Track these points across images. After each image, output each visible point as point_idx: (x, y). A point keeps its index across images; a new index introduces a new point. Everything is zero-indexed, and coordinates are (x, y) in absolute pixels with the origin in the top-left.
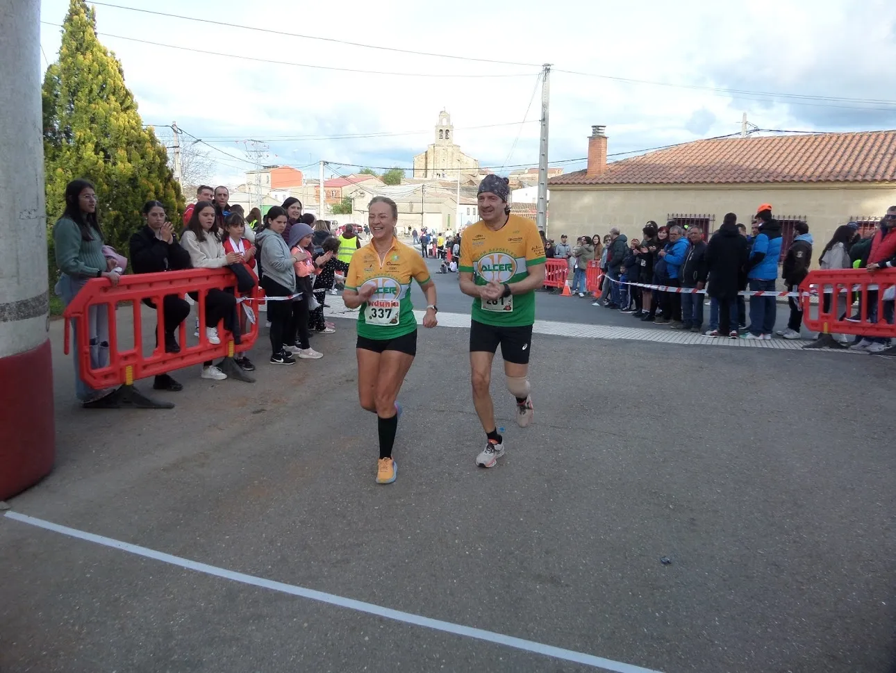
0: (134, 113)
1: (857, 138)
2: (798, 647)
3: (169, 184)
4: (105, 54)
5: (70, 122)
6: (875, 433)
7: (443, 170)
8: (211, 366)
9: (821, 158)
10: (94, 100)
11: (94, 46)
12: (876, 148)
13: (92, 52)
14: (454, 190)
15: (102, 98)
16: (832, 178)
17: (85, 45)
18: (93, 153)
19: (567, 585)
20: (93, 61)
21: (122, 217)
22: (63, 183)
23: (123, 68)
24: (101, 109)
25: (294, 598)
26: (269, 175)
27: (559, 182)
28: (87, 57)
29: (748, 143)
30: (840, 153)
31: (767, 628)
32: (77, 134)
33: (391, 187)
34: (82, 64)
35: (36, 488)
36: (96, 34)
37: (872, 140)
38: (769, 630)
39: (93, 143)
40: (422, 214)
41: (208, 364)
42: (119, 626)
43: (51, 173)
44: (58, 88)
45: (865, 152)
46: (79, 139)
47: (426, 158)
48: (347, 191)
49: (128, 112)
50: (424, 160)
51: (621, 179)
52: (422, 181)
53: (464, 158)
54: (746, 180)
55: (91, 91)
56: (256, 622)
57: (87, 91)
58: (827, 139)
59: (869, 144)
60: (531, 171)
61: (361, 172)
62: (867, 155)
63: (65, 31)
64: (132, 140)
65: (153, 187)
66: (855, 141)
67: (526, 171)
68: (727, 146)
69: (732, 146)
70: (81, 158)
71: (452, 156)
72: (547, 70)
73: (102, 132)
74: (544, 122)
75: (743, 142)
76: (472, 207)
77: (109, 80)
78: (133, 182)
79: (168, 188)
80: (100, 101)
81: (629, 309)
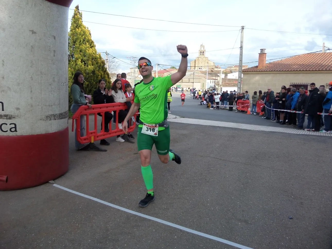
0: (94, 48)
3: (105, 73)
4: (85, 28)
5: (74, 52)
7: (201, 66)
10: (81, 44)
11: (82, 25)
13: (81, 28)
14: (206, 74)
15: (84, 43)
17: (79, 25)
18: (81, 63)
20: (81, 31)
21: (90, 84)
22: (71, 73)
23: (91, 33)
24: (83, 47)
27: (246, 71)
28: (79, 29)
29: (325, 54)
32: (76, 56)
34: (78, 32)
36: (82, 21)
39: (80, 59)
40: (193, 83)
46: (76, 58)
47: (195, 62)
49: (92, 48)
51: (272, 69)
52: (193, 71)
53: (210, 62)
54: (324, 69)
55: (80, 41)
60: (236, 66)
61: (171, 68)
63: (72, 21)
64: (93, 58)
65: (100, 74)
67: (233, 67)
68: (315, 56)
69: (318, 56)
70: (76, 64)
71: (205, 61)
72: (243, 28)
73: (84, 55)
74: (241, 47)
75: (323, 54)
76: (212, 80)
77: (86, 37)
78: (93, 72)
79: (105, 75)
80: (83, 44)
81: (275, 120)
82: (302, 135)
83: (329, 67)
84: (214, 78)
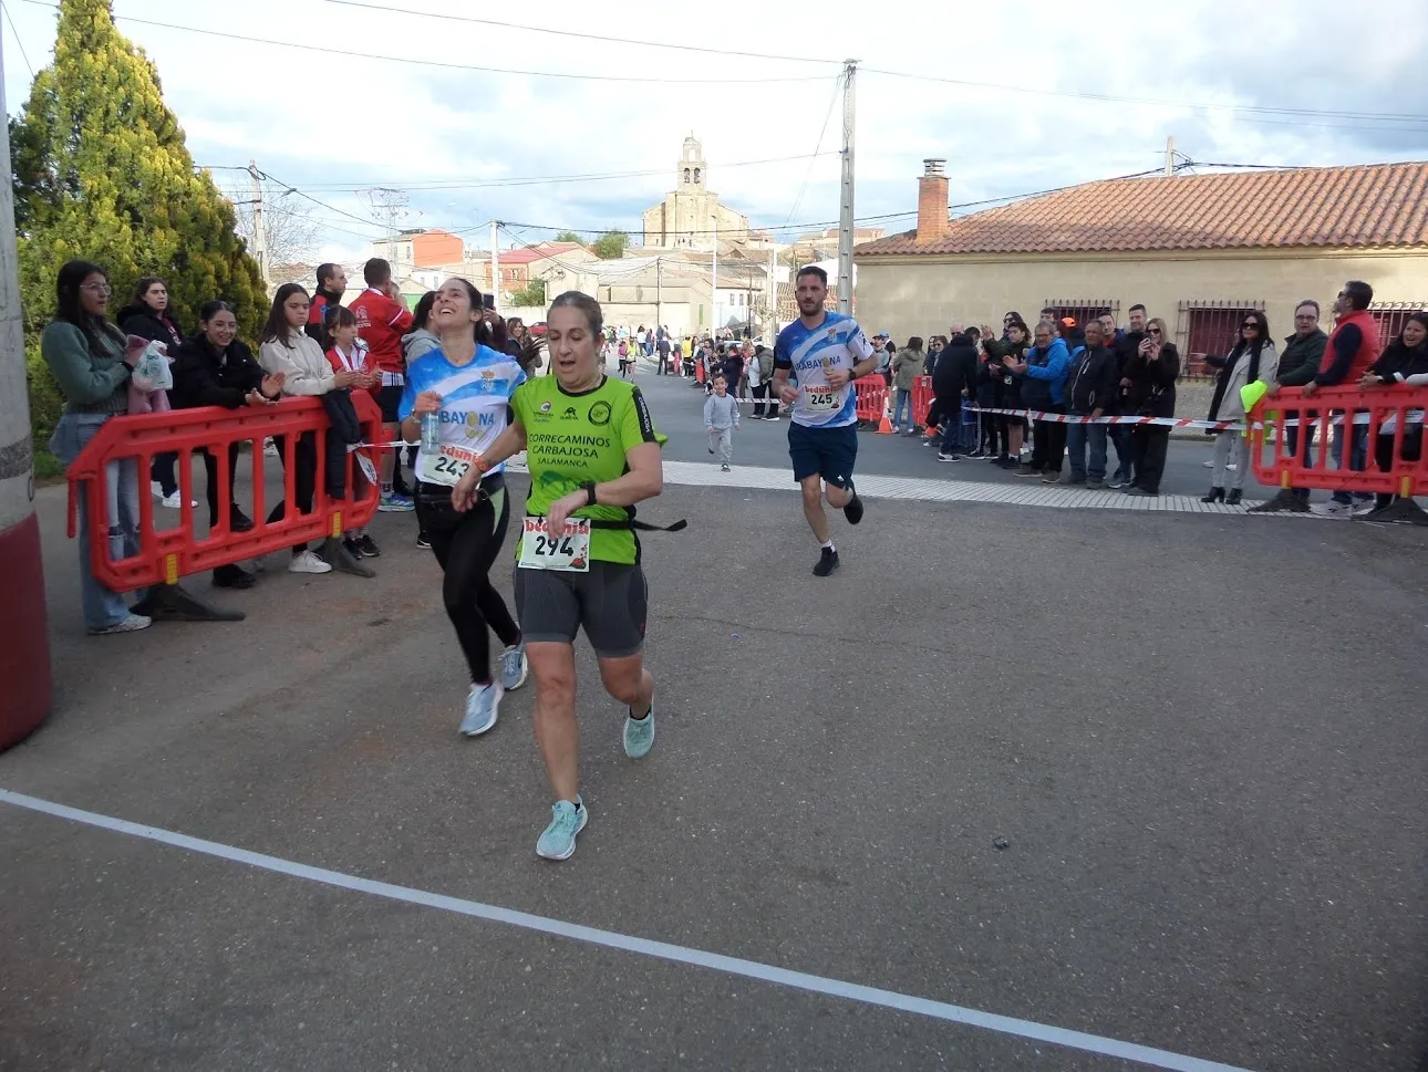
0: (179, 148)
1: (1347, 175)
2: (1193, 969)
3: (240, 262)
4: (129, 51)
5: (76, 163)
6: (1346, 644)
7: (692, 233)
8: (305, 552)
9: (1288, 208)
10: (113, 127)
11: (110, 38)
12: (1377, 190)
13: (107, 48)
14: (708, 266)
16: (1304, 241)
17: (95, 37)
18: (113, 214)
19: (846, 884)
20: (110, 64)
23: (160, 74)
24: (123, 141)
25: (419, 908)
26: (411, 244)
27: (871, 251)
28: (99, 56)
29: (1175, 185)
30: (1319, 200)
31: (1147, 942)
32: (88, 183)
33: (607, 262)
34: (90, 70)
35: (22, 747)
36: (112, 18)
37: (1369, 180)
38: (1151, 945)
39: (112, 197)
40: (658, 304)
41: (299, 549)
42: (145, 956)
43: (47, 248)
44: (53, 108)
45: (1359, 198)
46: (91, 192)
47: (664, 214)
48: (536, 269)
49: (170, 146)
50: (659, 217)
51: (971, 246)
52: (657, 252)
53: (726, 215)
54: (1170, 244)
55: (107, 113)
56: (359, 945)
57: (101, 112)
58: (1299, 178)
59: (1366, 185)
60: (829, 233)
61: (559, 239)
62: (1362, 202)
63: (62, 14)
64: (176, 191)
66: (1344, 181)
67: (825, 234)
68: (1139, 191)
69: (1149, 190)
70: (93, 223)
71: (706, 211)
72: (852, 70)
73: (127, 180)
74: (847, 154)
75: (1166, 184)
76: (737, 293)
77: (136, 94)
78: (180, 258)
79: (239, 269)
80: (122, 129)
81: (981, 453)
82: (1079, 510)
83: (1189, 236)
84: (746, 281)
